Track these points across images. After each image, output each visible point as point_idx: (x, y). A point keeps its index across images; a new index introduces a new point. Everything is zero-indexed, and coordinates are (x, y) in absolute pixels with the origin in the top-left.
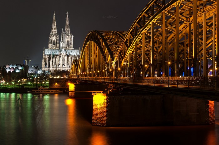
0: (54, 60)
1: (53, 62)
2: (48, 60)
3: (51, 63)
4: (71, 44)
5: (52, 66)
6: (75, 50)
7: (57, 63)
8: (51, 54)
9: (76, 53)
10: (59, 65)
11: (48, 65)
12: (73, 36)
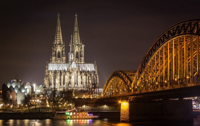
0: (62, 77)
1: (60, 80)
2: (53, 78)
3: (57, 81)
4: (81, 56)
5: (59, 86)
6: (89, 64)
7: (67, 81)
8: (57, 70)
9: (90, 67)
10: (70, 85)
11: (53, 84)
12: (83, 46)
